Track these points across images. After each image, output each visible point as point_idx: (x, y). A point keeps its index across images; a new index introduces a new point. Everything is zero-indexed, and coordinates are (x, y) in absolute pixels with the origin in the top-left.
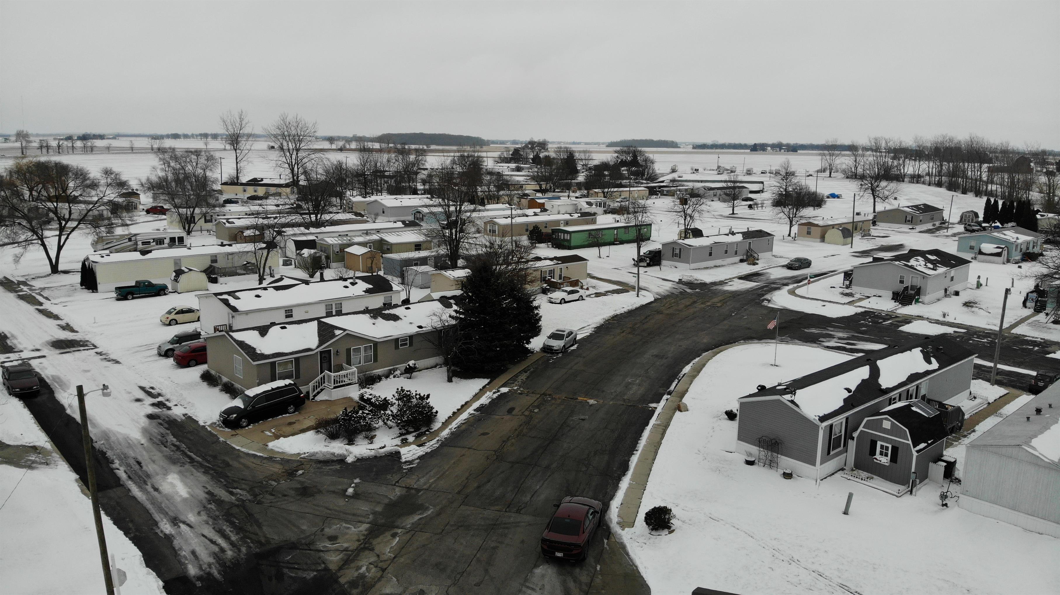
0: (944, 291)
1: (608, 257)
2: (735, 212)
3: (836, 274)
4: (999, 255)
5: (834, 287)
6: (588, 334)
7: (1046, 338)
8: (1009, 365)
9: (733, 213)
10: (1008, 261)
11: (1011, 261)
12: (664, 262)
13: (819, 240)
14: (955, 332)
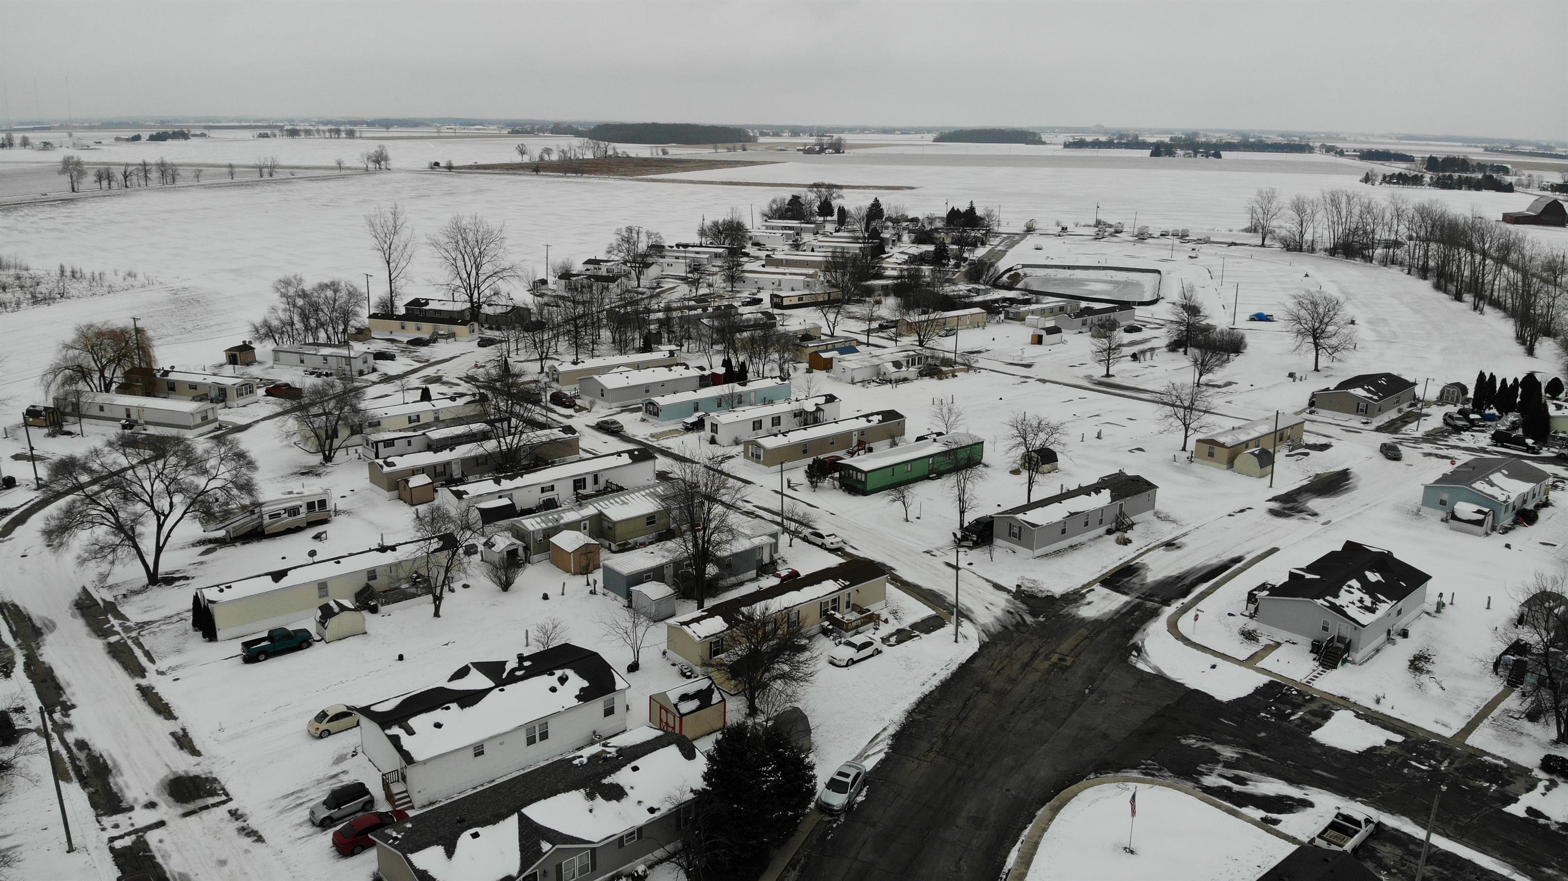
0: (1385, 634)
1: (918, 518)
2: (1110, 373)
3: (1242, 570)
4: (1479, 523)
5: (1233, 615)
6: (882, 755)
7: (1512, 759)
8: (1448, 836)
9: (1108, 375)
10: (1493, 529)
11: (1498, 528)
12: (998, 542)
13: (1225, 466)
14: (1389, 742)
